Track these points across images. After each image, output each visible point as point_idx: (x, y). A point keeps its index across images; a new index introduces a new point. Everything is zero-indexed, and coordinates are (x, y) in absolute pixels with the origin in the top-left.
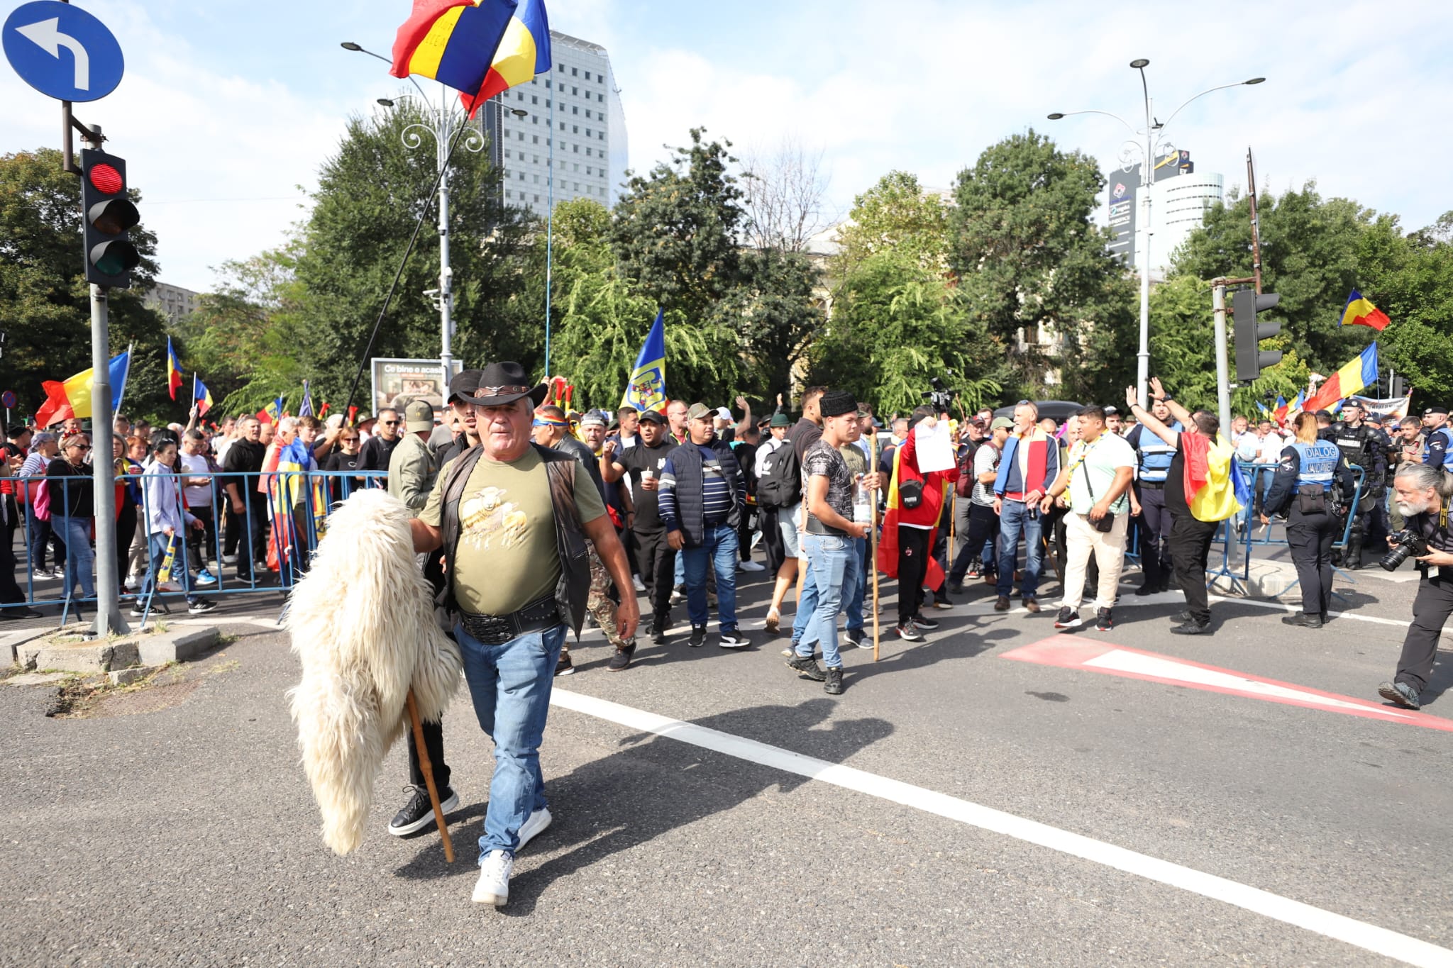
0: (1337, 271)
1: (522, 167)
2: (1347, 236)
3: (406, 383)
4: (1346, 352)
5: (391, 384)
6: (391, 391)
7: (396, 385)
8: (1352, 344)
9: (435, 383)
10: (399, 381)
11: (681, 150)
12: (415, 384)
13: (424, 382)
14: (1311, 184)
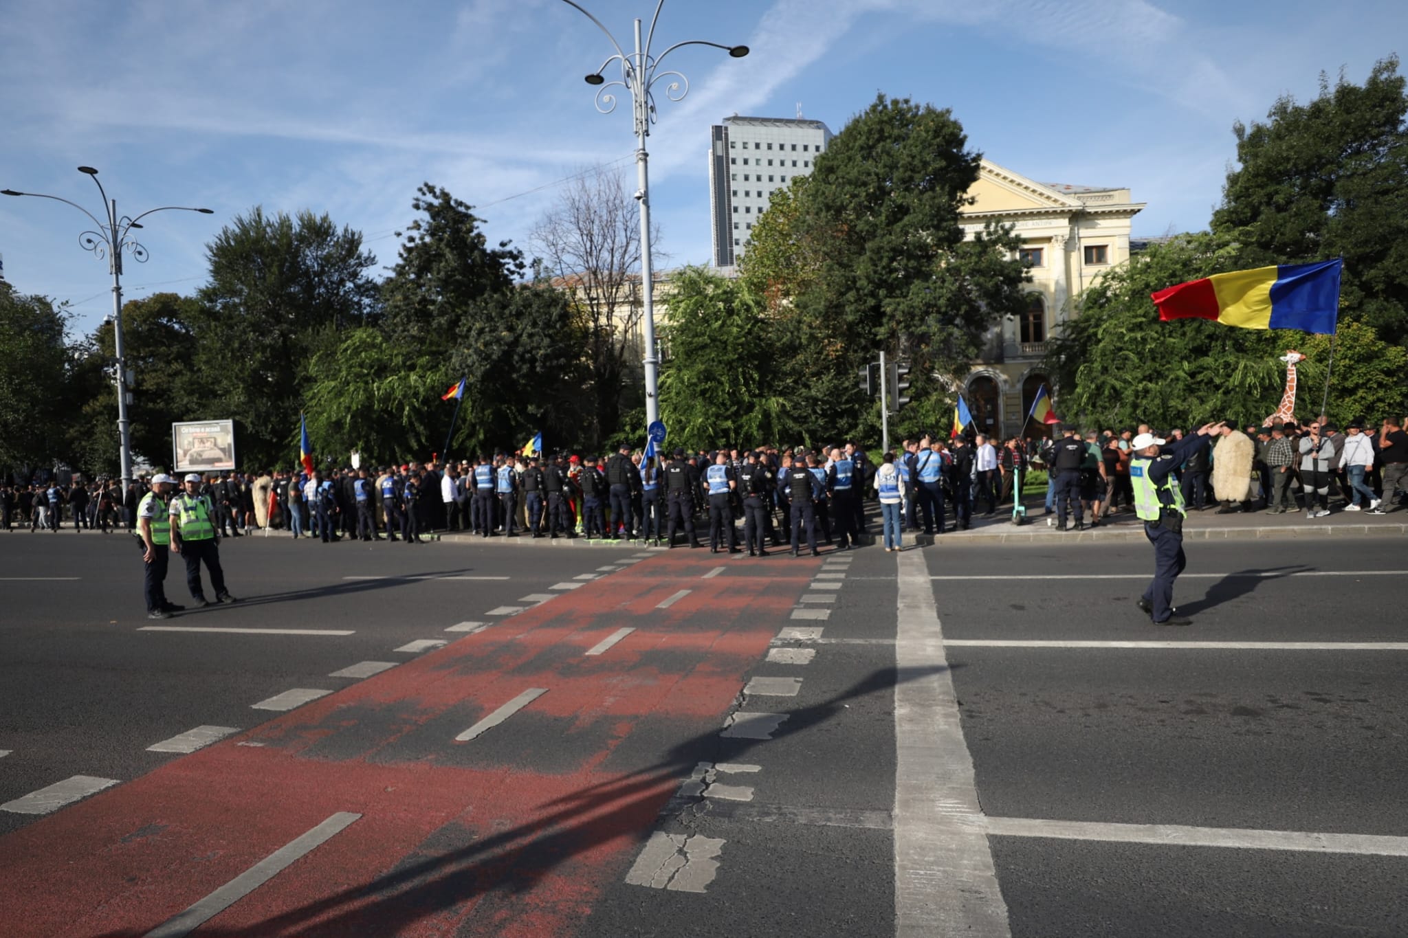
3: (196, 441)
5: (186, 442)
6: (186, 448)
7: (189, 443)
9: (215, 439)
10: (191, 439)
12: (202, 441)
13: (208, 439)
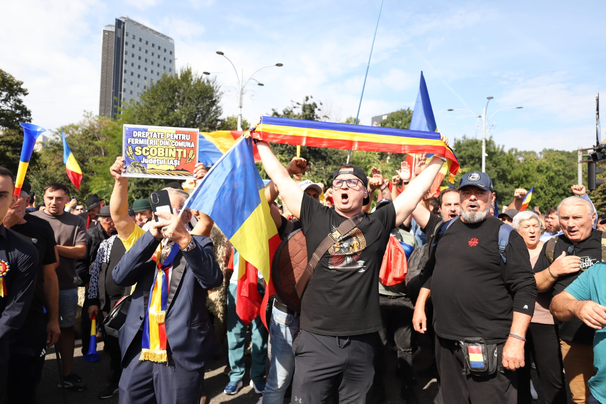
0: (501, 169)
1: (132, 88)
2: (502, 156)
4: (504, 199)
8: (506, 195)
11: (298, 104)
14: (491, 137)
